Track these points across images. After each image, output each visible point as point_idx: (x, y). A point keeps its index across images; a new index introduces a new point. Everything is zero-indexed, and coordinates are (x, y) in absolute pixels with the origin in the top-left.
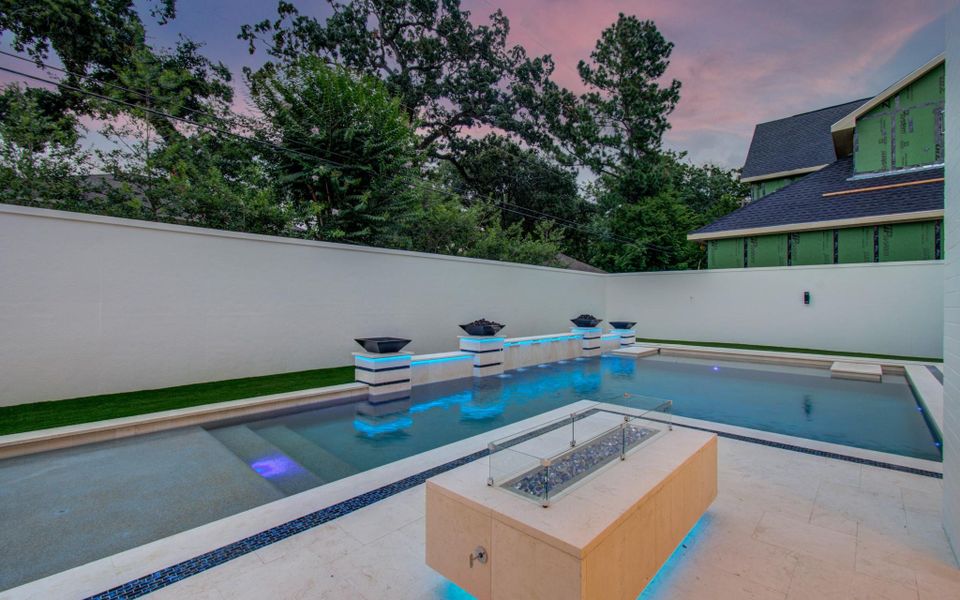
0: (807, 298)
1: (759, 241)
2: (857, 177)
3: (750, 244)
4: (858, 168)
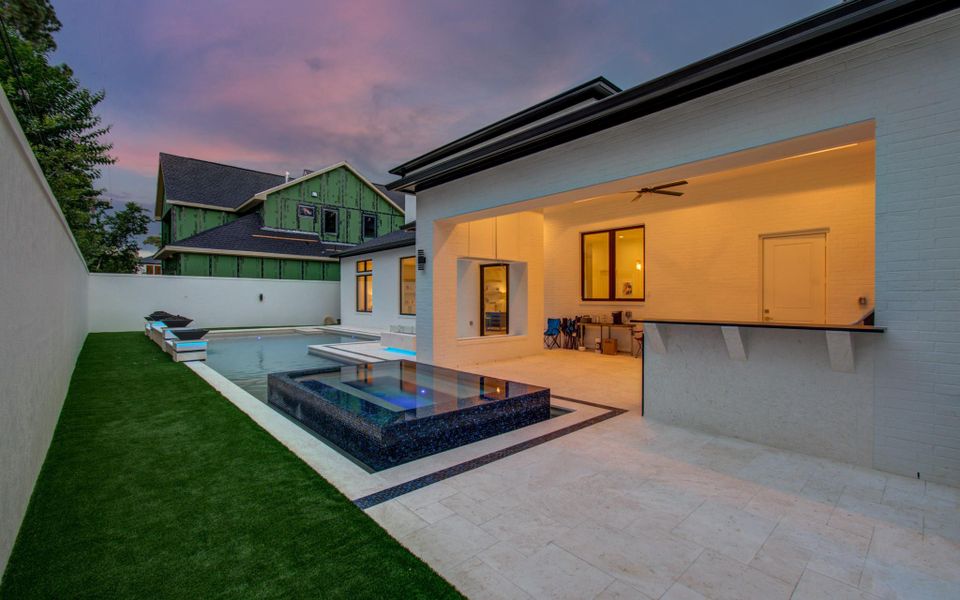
0: (261, 297)
1: (190, 256)
2: (265, 228)
3: (213, 260)
4: (266, 223)
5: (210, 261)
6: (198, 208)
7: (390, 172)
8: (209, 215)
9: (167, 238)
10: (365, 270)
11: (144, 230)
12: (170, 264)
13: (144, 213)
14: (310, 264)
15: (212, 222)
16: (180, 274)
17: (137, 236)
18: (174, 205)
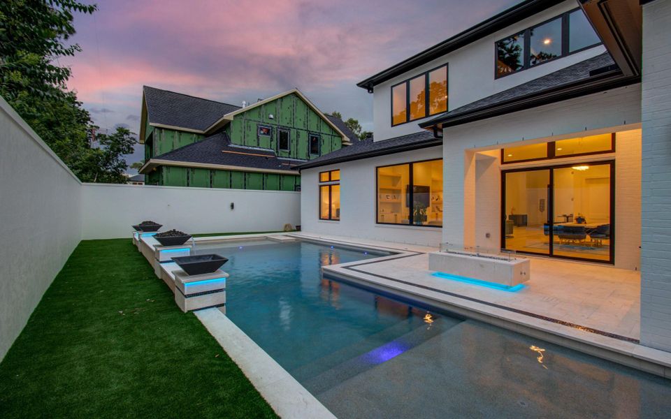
0: (232, 206)
1: (171, 169)
2: (232, 145)
3: (190, 172)
4: (233, 141)
5: (188, 173)
6: (175, 130)
7: (358, 85)
8: (183, 136)
9: (149, 154)
10: (330, 180)
11: (130, 150)
12: (153, 176)
13: (131, 135)
14: (269, 176)
15: (186, 141)
16: (162, 184)
17: (126, 155)
18: (156, 127)
